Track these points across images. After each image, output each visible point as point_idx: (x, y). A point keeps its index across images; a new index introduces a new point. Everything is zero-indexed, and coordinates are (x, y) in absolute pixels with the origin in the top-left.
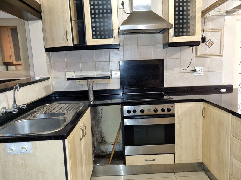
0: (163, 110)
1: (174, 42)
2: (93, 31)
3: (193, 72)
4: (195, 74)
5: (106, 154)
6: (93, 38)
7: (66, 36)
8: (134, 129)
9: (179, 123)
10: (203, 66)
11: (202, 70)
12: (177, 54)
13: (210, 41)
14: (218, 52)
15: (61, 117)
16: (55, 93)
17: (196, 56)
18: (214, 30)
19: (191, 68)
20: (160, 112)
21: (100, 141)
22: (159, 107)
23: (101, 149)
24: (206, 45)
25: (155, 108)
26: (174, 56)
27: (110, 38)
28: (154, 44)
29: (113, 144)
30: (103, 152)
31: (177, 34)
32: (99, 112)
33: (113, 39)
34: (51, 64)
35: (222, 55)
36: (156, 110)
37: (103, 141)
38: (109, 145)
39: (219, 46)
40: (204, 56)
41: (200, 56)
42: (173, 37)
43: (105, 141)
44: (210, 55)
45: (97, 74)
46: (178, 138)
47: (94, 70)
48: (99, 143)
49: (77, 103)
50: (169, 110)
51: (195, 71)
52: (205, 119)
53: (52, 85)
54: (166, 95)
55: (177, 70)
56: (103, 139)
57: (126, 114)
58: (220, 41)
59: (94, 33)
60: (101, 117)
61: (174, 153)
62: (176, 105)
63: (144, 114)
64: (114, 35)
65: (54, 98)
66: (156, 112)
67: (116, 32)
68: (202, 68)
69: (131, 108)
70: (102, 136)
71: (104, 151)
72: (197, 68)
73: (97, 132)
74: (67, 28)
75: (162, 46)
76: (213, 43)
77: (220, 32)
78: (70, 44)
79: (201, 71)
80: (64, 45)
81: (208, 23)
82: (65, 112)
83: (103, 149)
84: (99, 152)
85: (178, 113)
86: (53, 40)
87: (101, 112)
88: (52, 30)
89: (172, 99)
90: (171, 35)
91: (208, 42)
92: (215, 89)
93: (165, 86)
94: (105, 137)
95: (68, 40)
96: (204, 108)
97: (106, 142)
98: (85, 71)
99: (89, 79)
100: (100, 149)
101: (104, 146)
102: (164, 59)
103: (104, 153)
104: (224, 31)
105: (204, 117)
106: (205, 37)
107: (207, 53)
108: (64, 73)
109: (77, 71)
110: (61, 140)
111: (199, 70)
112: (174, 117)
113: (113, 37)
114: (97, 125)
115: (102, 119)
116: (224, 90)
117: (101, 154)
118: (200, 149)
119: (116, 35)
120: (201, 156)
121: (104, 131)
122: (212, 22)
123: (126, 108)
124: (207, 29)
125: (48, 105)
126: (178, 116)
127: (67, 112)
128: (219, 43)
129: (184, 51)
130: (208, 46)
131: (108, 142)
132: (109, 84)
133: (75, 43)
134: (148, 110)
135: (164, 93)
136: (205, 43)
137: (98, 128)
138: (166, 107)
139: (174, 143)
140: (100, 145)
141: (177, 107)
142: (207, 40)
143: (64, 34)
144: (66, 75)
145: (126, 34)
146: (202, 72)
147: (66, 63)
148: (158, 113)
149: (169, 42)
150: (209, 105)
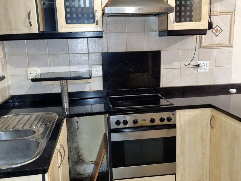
0: (162, 120)
1: (174, 29)
2: (66, 13)
3: (196, 68)
4: (199, 70)
5: (84, 176)
6: (67, 23)
7: (29, 19)
8: (125, 146)
9: (181, 136)
10: (209, 59)
11: (208, 65)
12: (177, 44)
13: (217, 27)
14: (226, 42)
15: (30, 138)
16: (13, 97)
17: (200, 47)
18: (223, 13)
19: (194, 63)
20: (157, 122)
21: (76, 160)
22: (157, 116)
23: (78, 170)
24: (213, 32)
25: (151, 117)
26: (173, 47)
27: (91, 23)
28: (147, 30)
29: (93, 163)
30: (80, 174)
31: (178, 19)
32: (74, 122)
33: (94, 25)
34: (5, 57)
35: (232, 46)
36: (152, 121)
37: (80, 160)
38: (88, 165)
39: (228, 34)
40: (210, 47)
41: (205, 47)
42: (174, 23)
43: (82, 160)
44: (218, 46)
45: (71, 71)
46: (180, 154)
47: (67, 65)
48: (74, 163)
49: (47, 114)
50: (169, 119)
51: (199, 67)
52: (214, 129)
53: (8, 86)
54: (162, 97)
55: (176, 64)
56: (81, 157)
57: (113, 126)
58: (229, 28)
59: (69, 16)
60: (77, 129)
61: (175, 174)
62: (179, 113)
63: (137, 125)
64: (96, 19)
65: (12, 105)
66: (153, 123)
67: (98, 15)
68: (208, 62)
69: (121, 118)
70: (78, 153)
71: (82, 172)
72: (201, 63)
73: (72, 149)
74: (30, 8)
75: (157, 33)
76: (221, 29)
77: (230, 16)
78: (35, 30)
79: (206, 65)
80: (25, 31)
81: (216, 4)
82: (34, 128)
83: (80, 171)
84: (75, 175)
85: (180, 123)
86: (10, 23)
87: (77, 121)
88: (7, 9)
89: (173, 105)
90: (171, 20)
91: (215, 29)
92: (223, 89)
93: (161, 86)
94: (82, 155)
95: (31, 25)
96: (212, 117)
97: (84, 161)
98: (54, 66)
99: (63, 80)
100: (76, 170)
101: (82, 167)
102: (160, 50)
103: (81, 176)
104: (235, 15)
105: (212, 128)
106: (212, 22)
107: (214, 43)
108: (25, 69)
109: (42, 66)
110: (39, 175)
111: (203, 65)
112: (176, 128)
113: (94, 21)
114: (72, 139)
115: (78, 131)
116: (234, 91)
117: (78, 177)
118: (207, 167)
119: (99, 19)
120: (208, 175)
121: (81, 147)
122: (220, 2)
123: (113, 118)
124: (215, 12)
125: (7, 117)
126: (181, 127)
127: (36, 128)
128: (229, 30)
129: (186, 40)
130: (215, 34)
131: (87, 161)
132: (88, 84)
133: (42, 30)
134: (143, 120)
135: (160, 96)
136: (212, 30)
137: (72, 143)
138: (165, 115)
139: (175, 161)
140: (76, 165)
141: (180, 115)
142: (214, 26)
143: (26, 16)
144: (28, 72)
145: (111, 17)
146: (208, 67)
147: (28, 55)
148: (155, 124)
149: (168, 29)
150: (220, 113)
